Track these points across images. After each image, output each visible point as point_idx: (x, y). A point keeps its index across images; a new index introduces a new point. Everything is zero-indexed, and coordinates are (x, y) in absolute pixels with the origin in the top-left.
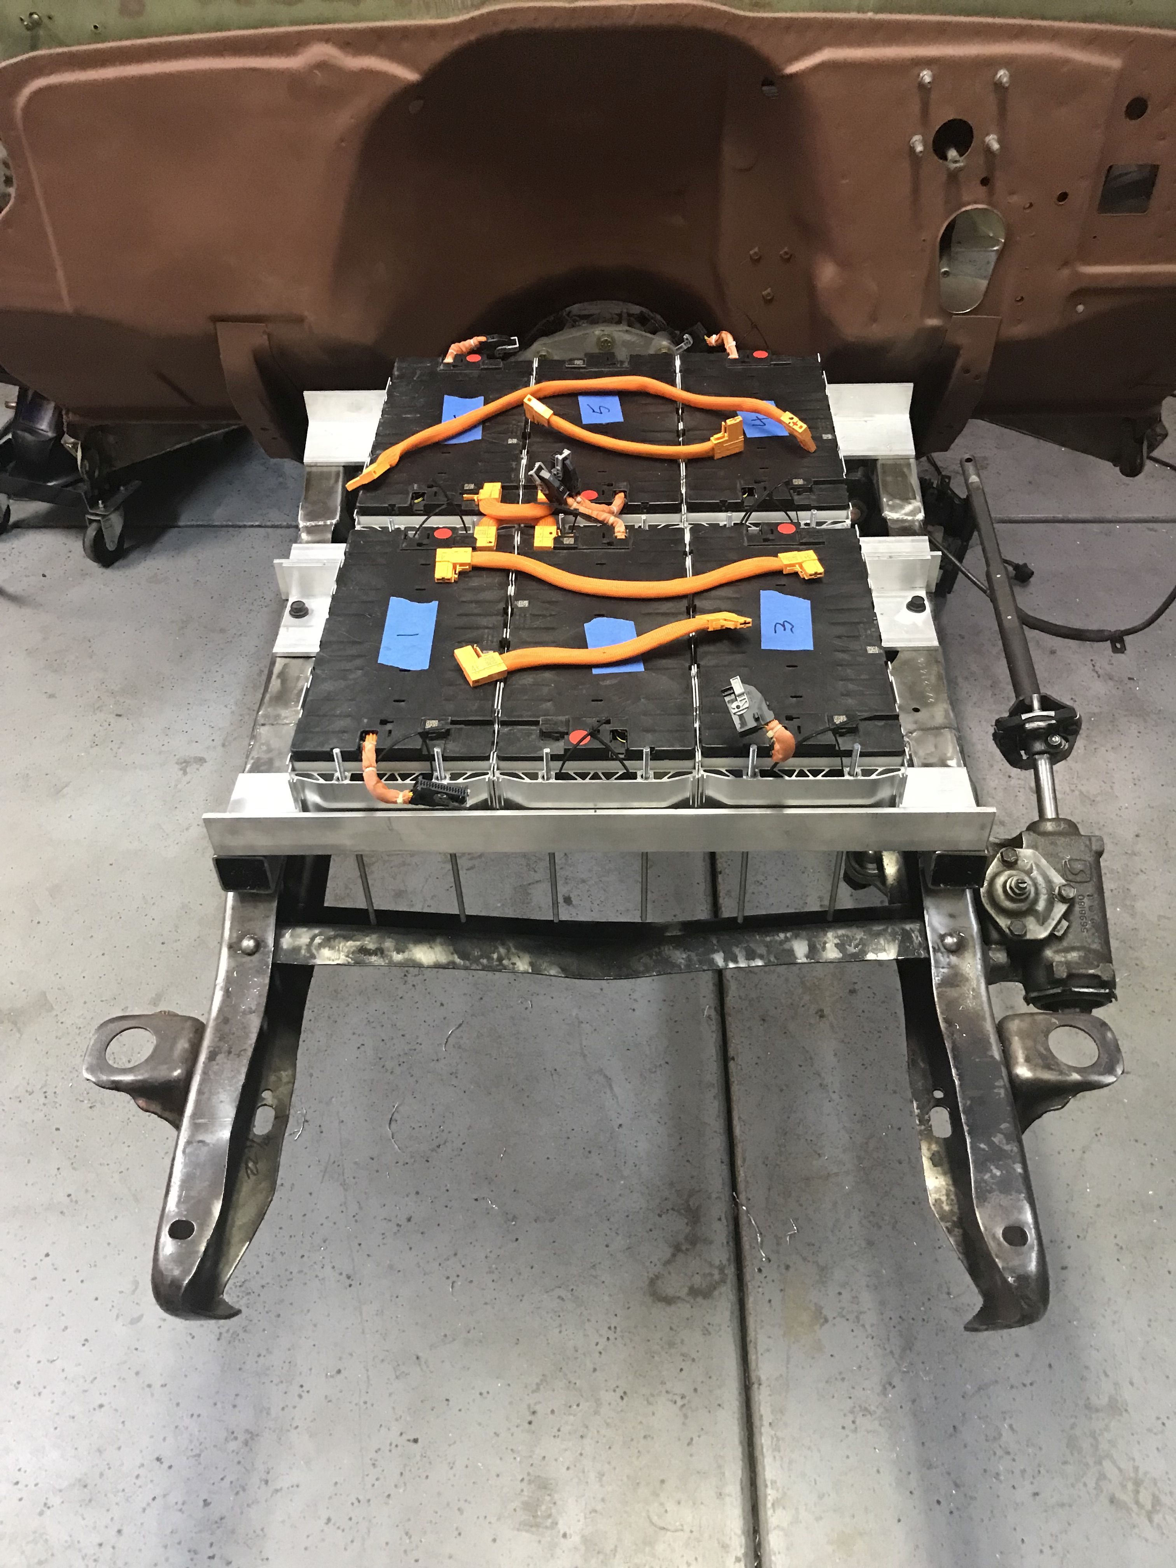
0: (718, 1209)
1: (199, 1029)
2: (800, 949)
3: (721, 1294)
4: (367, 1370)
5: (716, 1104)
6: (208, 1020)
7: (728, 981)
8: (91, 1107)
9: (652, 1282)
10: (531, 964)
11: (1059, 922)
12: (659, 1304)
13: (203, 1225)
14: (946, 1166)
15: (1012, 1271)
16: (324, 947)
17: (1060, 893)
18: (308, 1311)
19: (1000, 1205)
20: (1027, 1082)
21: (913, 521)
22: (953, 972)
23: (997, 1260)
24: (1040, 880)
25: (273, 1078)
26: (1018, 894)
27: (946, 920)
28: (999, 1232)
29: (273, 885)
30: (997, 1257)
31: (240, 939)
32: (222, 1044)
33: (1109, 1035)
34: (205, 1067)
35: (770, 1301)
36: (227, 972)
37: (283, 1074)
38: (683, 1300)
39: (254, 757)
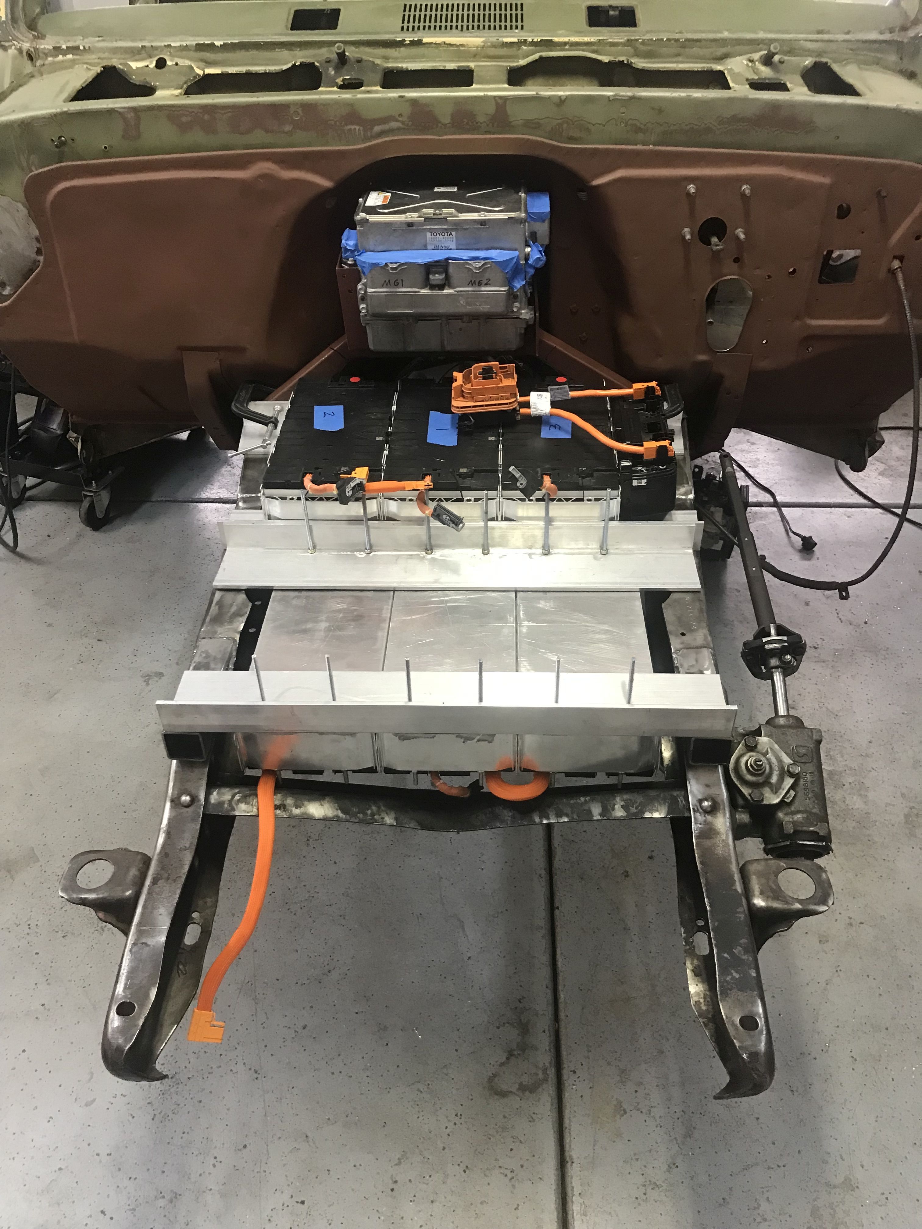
0: (544, 1023)
1: (147, 861)
2: (596, 810)
3: (543, 1089)
4: (267, 1146)
5: (544, 942)
6: (153, 857)
7: (556, 848)
8: (64, 937)
9: (491, 1079)
10: (396, 819)
11: (788, 792)
12: (496, 1097)
13: (142, 1006)
14: (704, 976)
15: (746, 1050)
16: (242, 802)
17: (789, 771)
18: (224, 1098)
19: (739, 1000)
20: (761, 909)
21: (686, 500)
22: (708, 827)
23: (735, 1041)
24: (774, 760)
25: (200, 903)
26: (757, 769)
27: (703, 788)
28: (737, 1021)
29: (205, 756)
30: (735, 1038)
31: (180, 795)
32: (163, 872)
33: (824, 876)
34: (149, 889)
35: (582, 1096)
36: (169, 819)
37: (208, 900)
38: (515, 1093)
39: (197, 659)
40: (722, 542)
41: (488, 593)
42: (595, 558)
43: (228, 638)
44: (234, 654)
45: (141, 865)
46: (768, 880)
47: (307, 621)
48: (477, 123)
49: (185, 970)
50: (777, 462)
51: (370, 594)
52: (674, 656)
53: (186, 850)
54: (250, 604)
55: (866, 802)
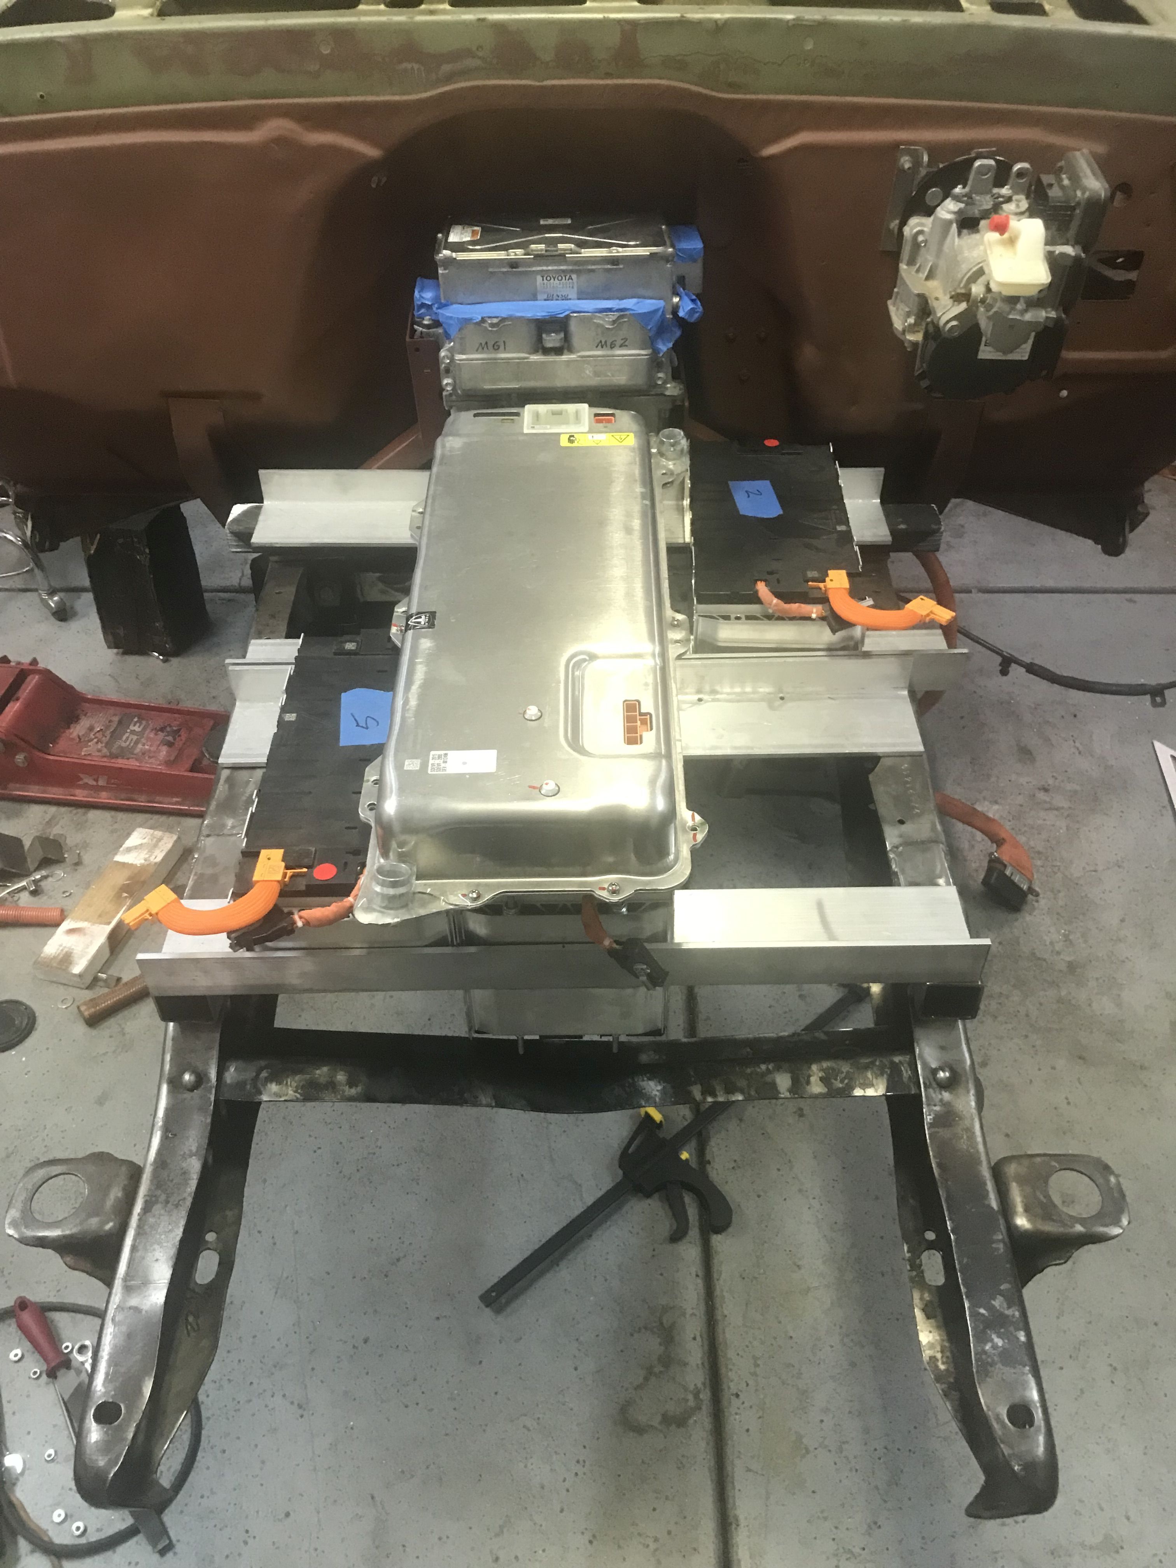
0: (694, 1326)
1: (135, 1173)
2: (783, 1082)
3: (696, 1422)
6: (145, 1165)
9: (624, 1409)
10: (495, 1097)
12: (631, 1434)
13: (132, 1407)
14: (940, 1318)
15: (1018, 1458)
16: (271, 1081)
19: (1003, 1380)
20: (1026, 1235)
22: (946, 1110)
23: (1002, 1446)
25: (218, 1217)
27: (938, 1053)
28: (1004, 1413)
29: (215, 1020)
30: (1003, 1442)
31: (181, 1074)
32: (159, 1192)
33: (1113, 1179)
34: (140, 1220)
36: (167, 1110)
37: (229, 1213)
38: (656, 1429)
42: (771, 707)
45: (126, 1182)
46: (1034, 1187)
48: (593, 61)
49: (198, 1324)
52: (892, 856)
53: (191, 1156)
55: (1119, 1005)
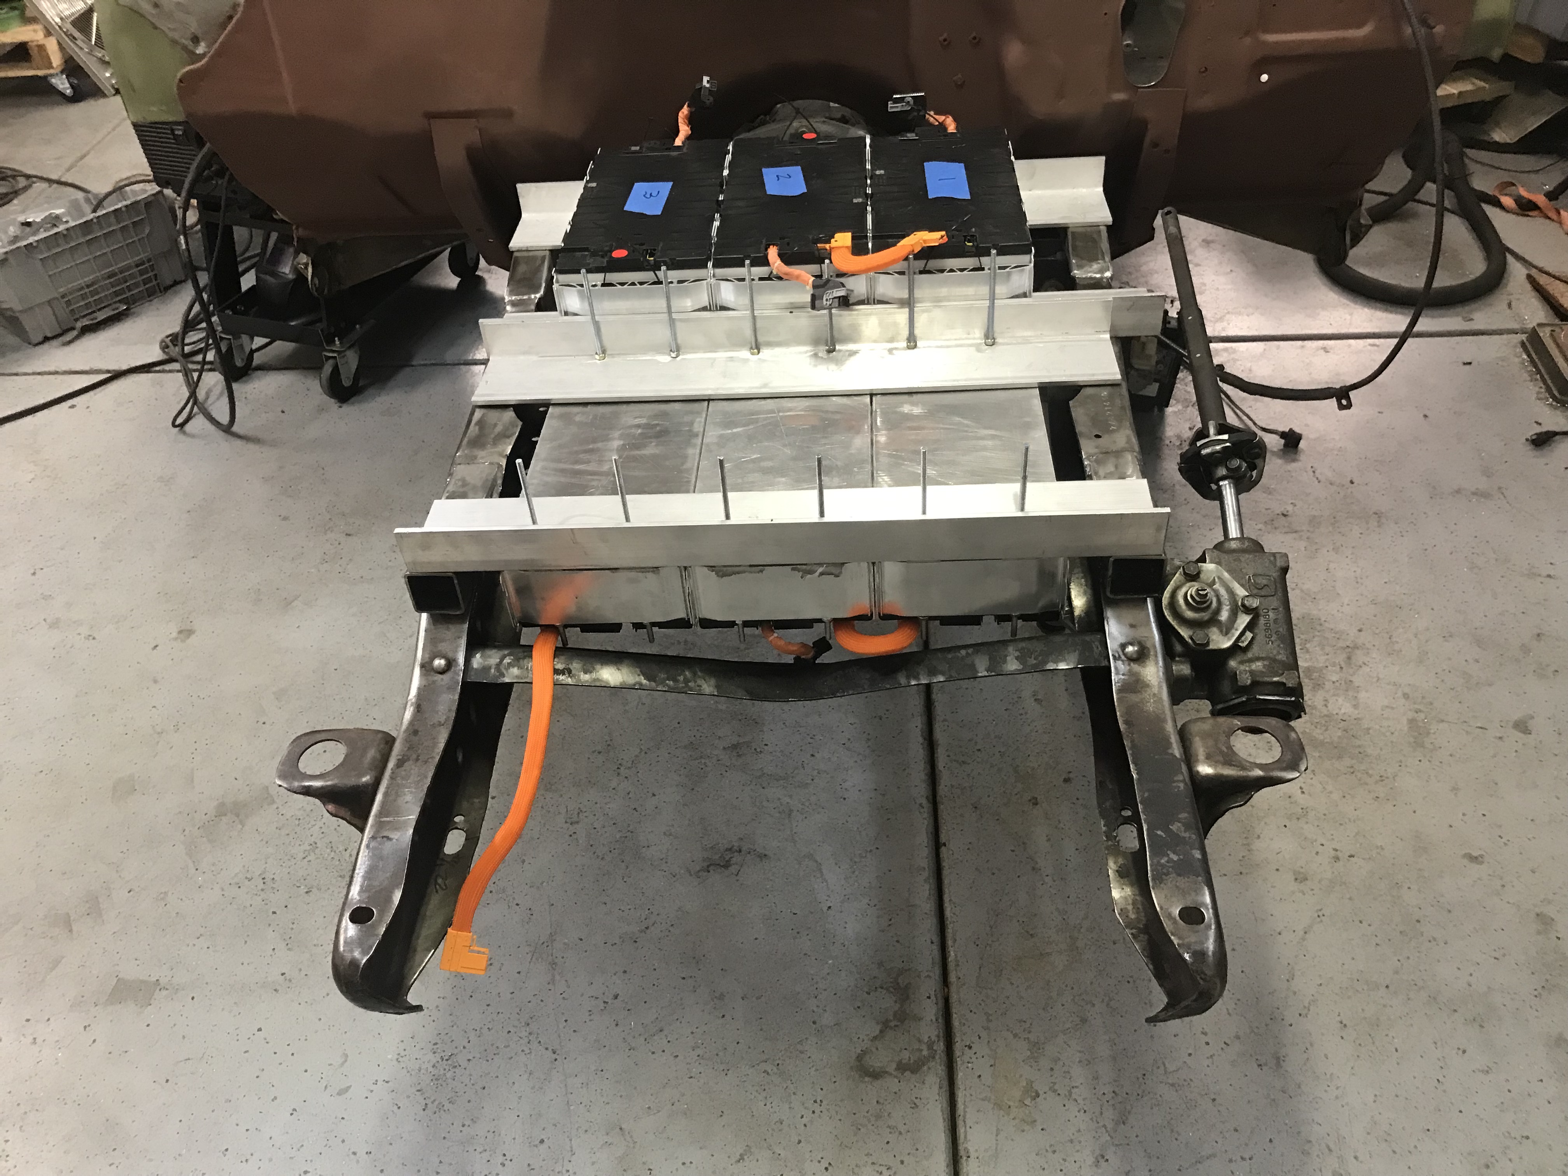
0: (929, 986)
2: (982, 667)
3: (929, 1068)
5: (927, 887)
6: (398, 733)
7: (941, 771)
9: (859, 1058)
10: (717, 687)
11: (1243, 633)
12: (867, 1079)
13: (382, 912)
14: (1132, 875)
15: (1188, 948)
16: (513, 667)
17: (1243, 605)
18: (514, 1084)
19: (1177, 887)
20: (1208, 777)
21: (1102, 278)
22: (1134, 679)
23: (1172, 938)
24: (1223, 592)
25: (465, 805)
26: (1200, 603)
27: (1126, 630)
28: (1176, 912)
29: (463, 607)
30: (1172, 934)
31: (432, 660)
32: (410, 753)
33: (1293, 735)
34: (393, 773)
35: (980, 1076)
36: (419, 689)
37: (476, 801)
38: (891, 1074)
39: (450, 488)
40: (1157, 384)
41: (834, 399)
42: (979, 350)
43: (491, 464)
44: (500, 482)
45: (382, 746)
46: (1216, 741)
47: (594, 441)
49: (445, 885)
50: (1230, 287)
51: (677, 406)
52: (1086, 463)
53: (440, 724)
54: (520, 423)
55: (1355, 706)
